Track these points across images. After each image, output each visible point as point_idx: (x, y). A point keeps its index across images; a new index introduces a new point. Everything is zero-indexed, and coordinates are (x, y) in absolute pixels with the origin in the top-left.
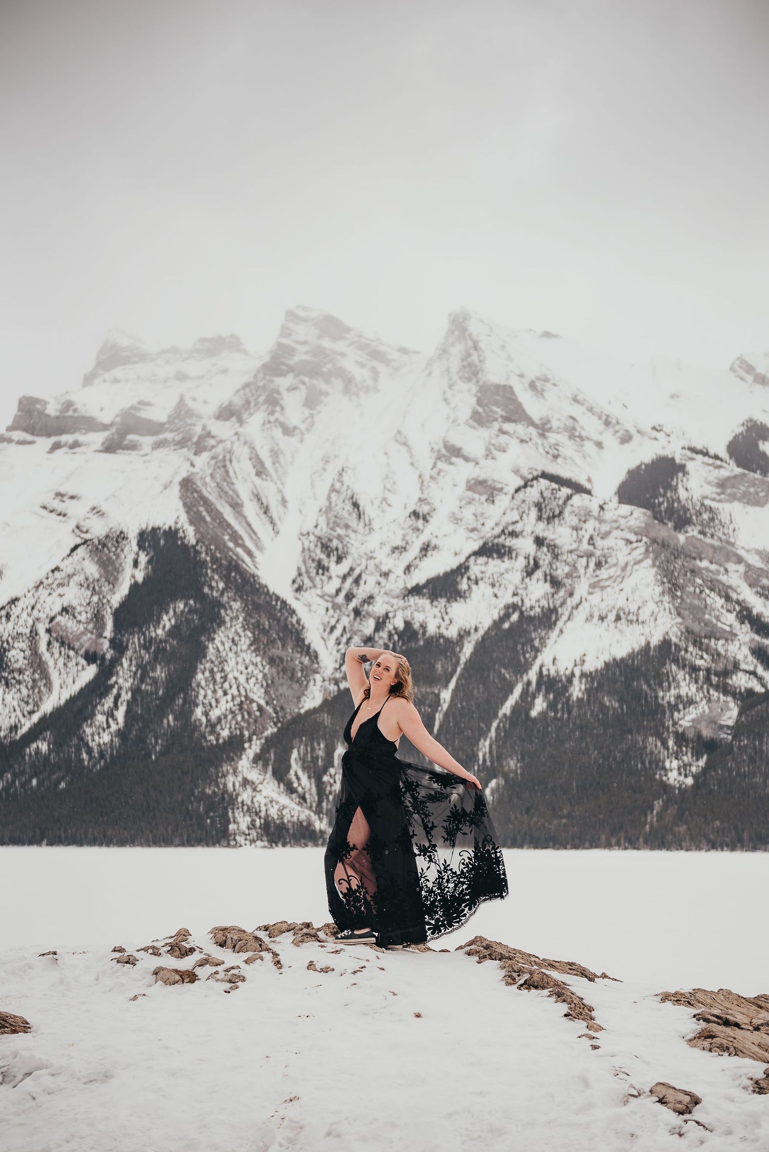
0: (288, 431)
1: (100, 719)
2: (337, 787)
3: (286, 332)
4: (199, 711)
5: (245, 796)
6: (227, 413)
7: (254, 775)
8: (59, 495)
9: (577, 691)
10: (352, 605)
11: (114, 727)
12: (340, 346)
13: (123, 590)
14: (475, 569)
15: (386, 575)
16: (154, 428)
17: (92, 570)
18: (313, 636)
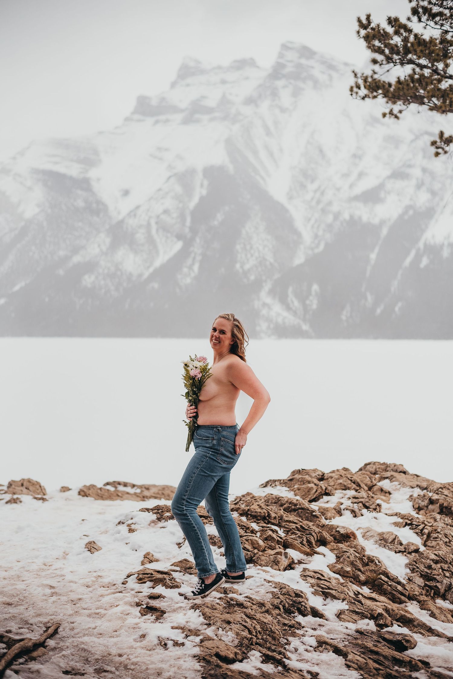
0: (283, 110)
1: (185, 270)
2: (315, 306)
3: (281, 55)
4: (238, 266)
5: (264, 312)
6: (250, 101)
7: (269, 300)
8: (159, 149)
9: (446, 253)
10: (321, 206)
11: (193, 275)
12: (311, 63)
13: (196, 200)
14: (389, 185)
15: (338, 189)
16: (209, 111)
17: (178, 189)
18: (299, 224)
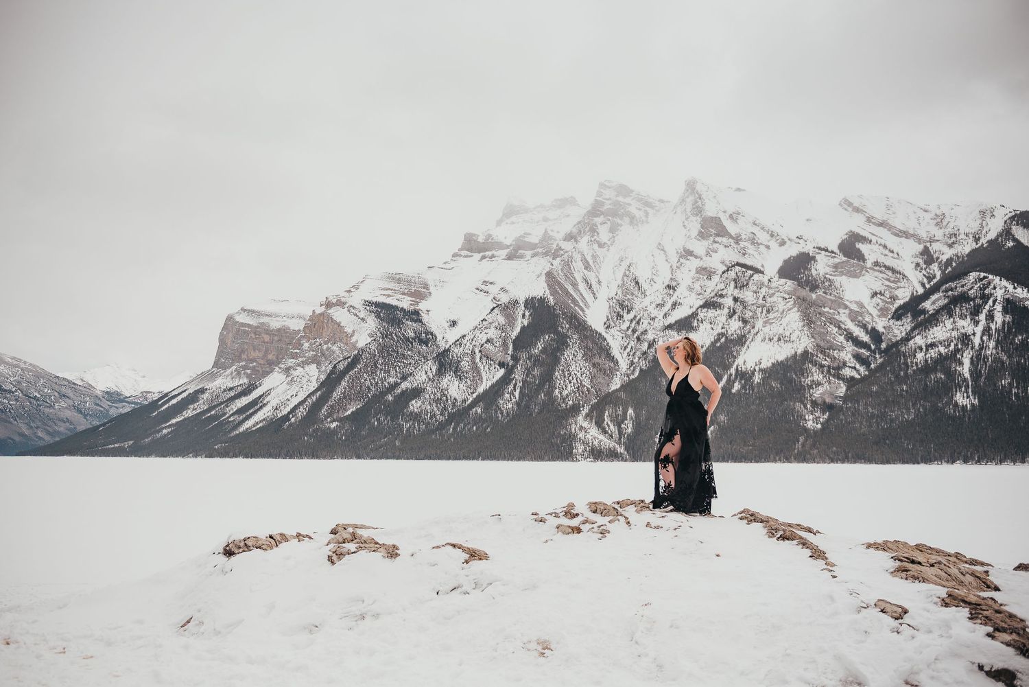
0: (601, 245)
1: (507, 396)
2: (629, 430)
3: (599, 194)
4: (557, 392)
5: (581, 435)
6: (570, 237)
7: (585, 424)
8: (485, 282)
9: (757, 378)
10: (636, 335)
11: (514, 400)
12: (628, 200)
13: (518, 330)
14: (701, 315)
15: (653, 319)
16: (532, 246)
17: (502, 320)
18: (616, 352)
